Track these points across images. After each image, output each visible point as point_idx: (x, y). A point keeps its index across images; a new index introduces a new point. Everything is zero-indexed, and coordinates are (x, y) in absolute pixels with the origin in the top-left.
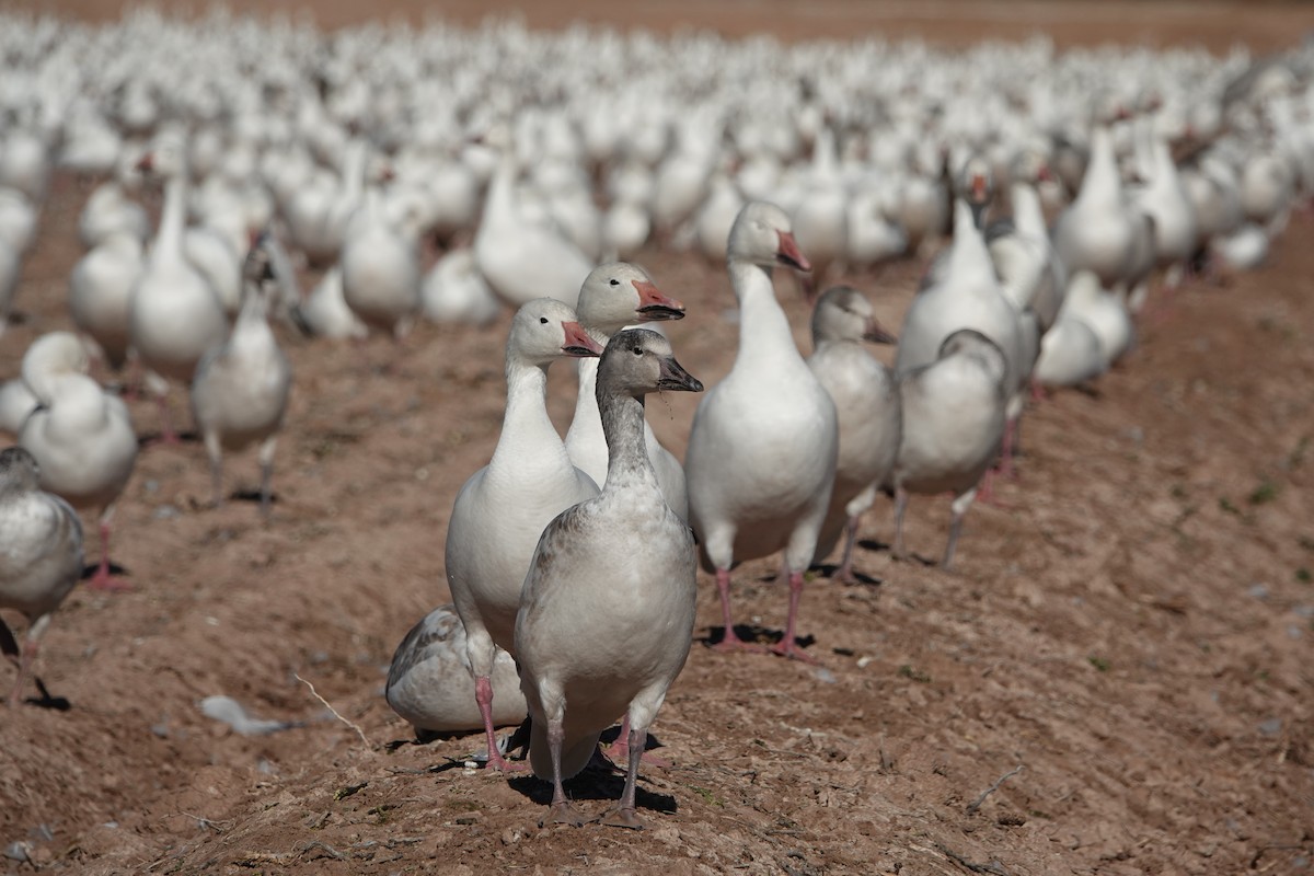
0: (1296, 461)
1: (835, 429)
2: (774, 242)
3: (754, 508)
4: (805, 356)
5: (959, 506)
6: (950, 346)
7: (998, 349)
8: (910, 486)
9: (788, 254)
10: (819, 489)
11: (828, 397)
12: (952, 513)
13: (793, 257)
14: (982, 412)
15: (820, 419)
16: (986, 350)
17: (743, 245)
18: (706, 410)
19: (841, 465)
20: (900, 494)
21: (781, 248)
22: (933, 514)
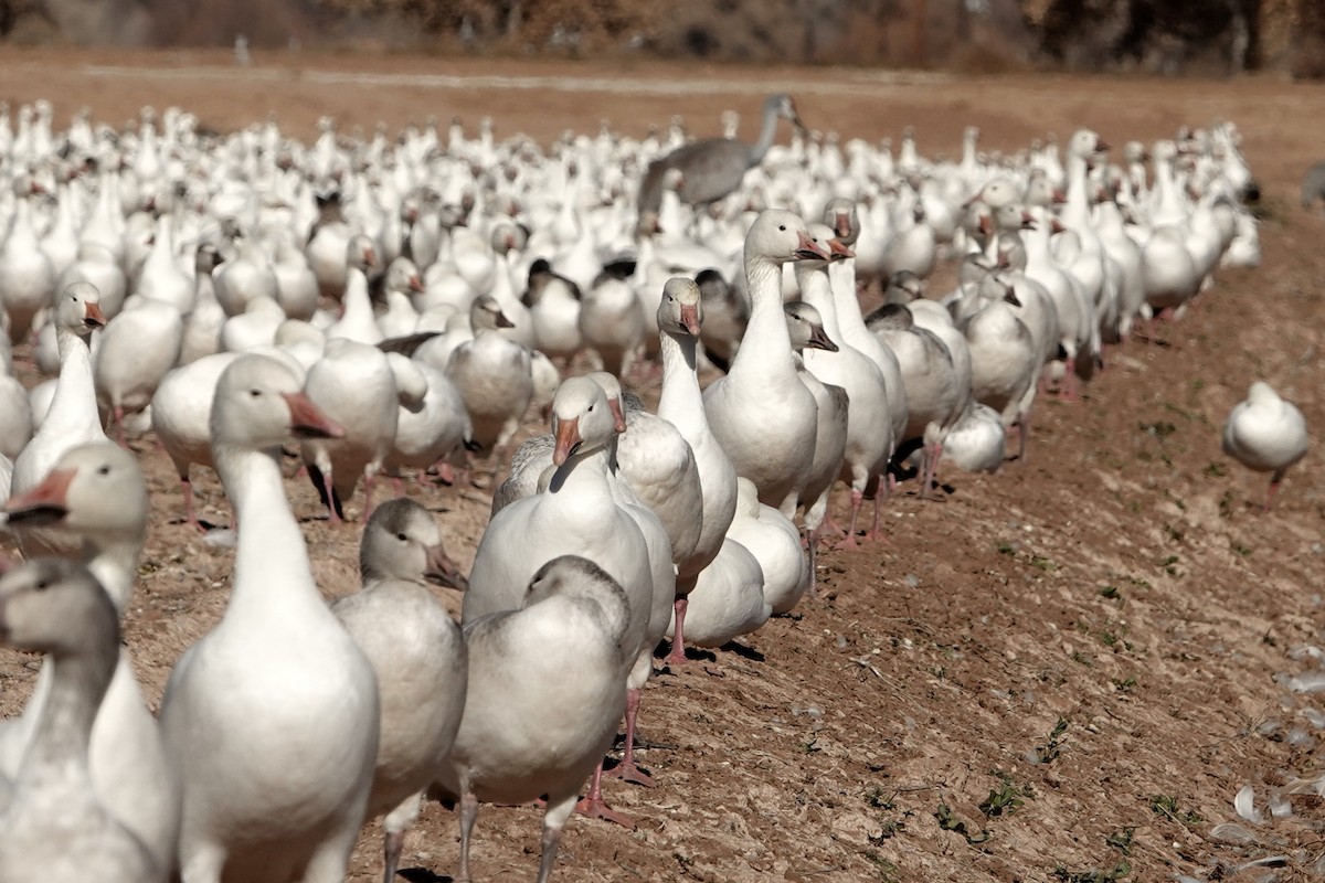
0: (1051, 754)
1: (376, 706)
2: (283, 413)
3: (254, 824)
4: (333, 598)
5: (553, 820)
6: (544, 583)
7: (618, 589)
8: (482, 790)
9: (306, 422)
10: (351, 796)
11: (366, 661)
12: (545, 829)
13: (317, 426)
14: (591, 682)
15: (353, 693)
16: (599, 589)
17: (236, 427)
18: (185, 677)
19: (382, 761)
20: (468, 800)
21: (295, 418)
22: (515, 831)
